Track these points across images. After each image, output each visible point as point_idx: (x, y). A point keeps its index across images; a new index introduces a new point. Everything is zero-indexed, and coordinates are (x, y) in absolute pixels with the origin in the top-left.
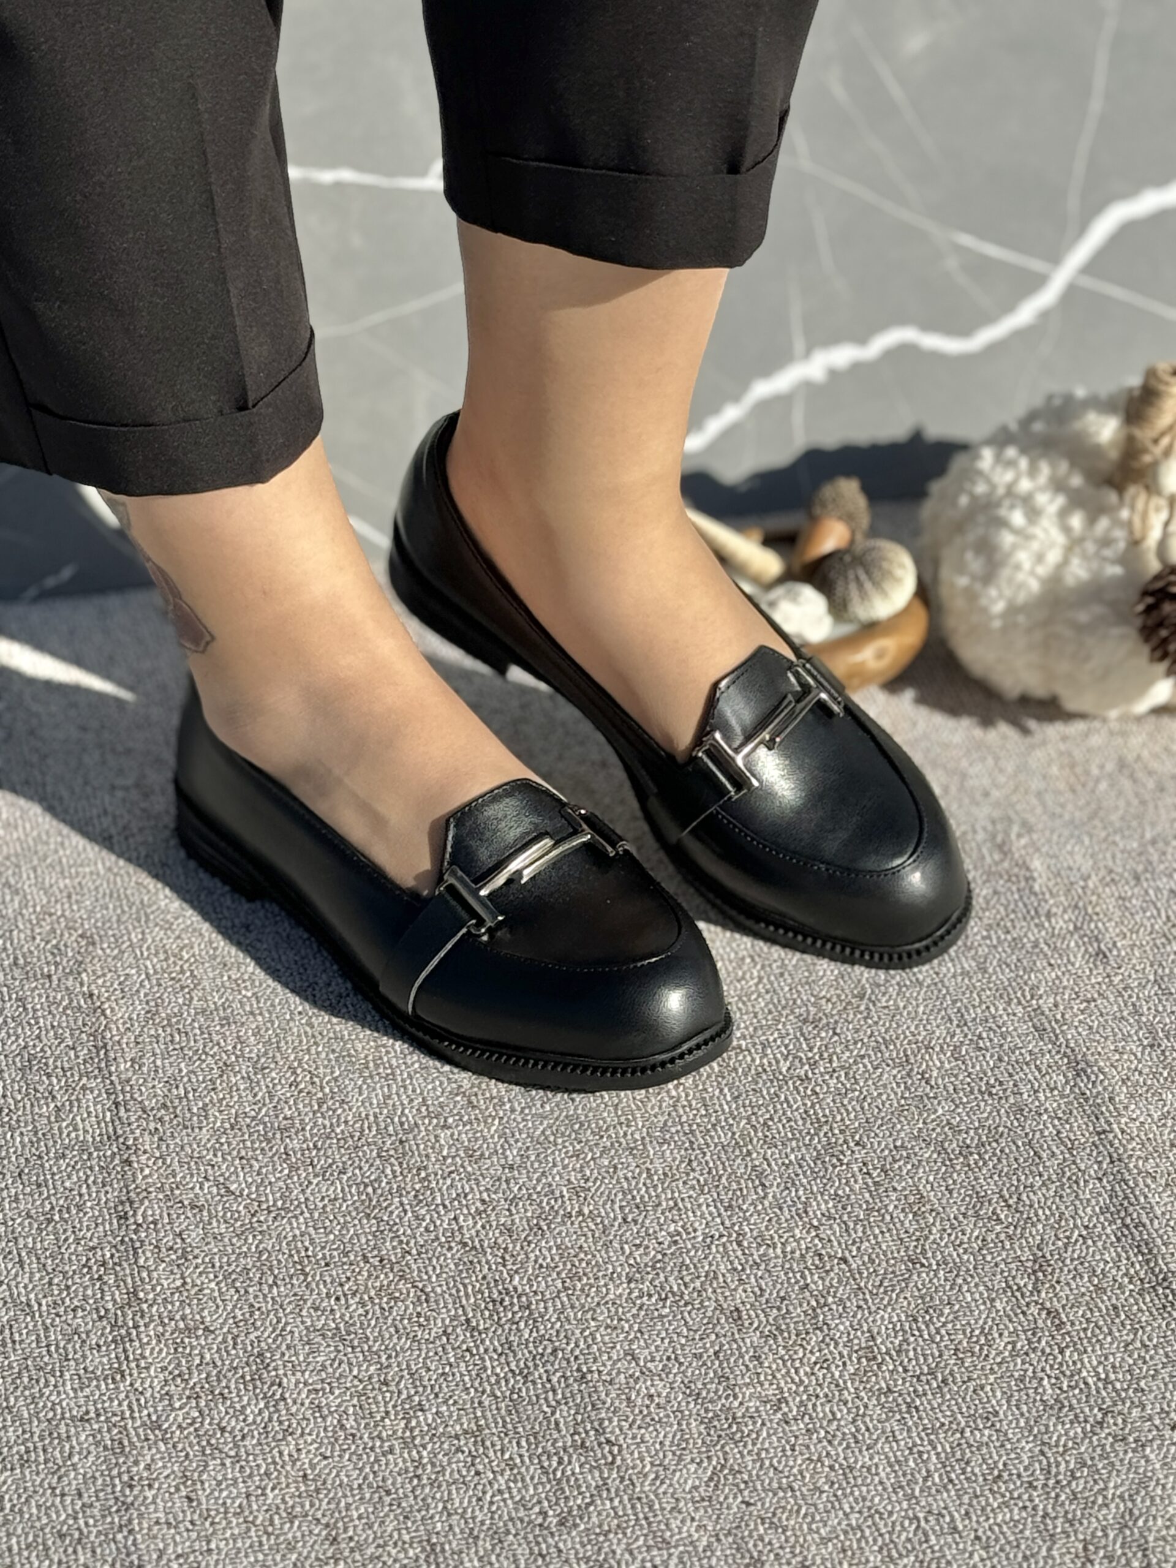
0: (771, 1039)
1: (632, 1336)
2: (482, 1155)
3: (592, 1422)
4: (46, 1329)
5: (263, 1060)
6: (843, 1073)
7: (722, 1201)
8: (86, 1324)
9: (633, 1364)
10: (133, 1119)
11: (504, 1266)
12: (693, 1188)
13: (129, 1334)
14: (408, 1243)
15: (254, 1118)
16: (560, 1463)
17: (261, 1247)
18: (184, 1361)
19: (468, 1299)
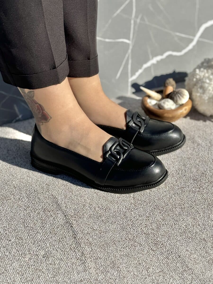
0: (189, 184)
1: (186, 247)
2: (142, 216)
3: (185, 265)
4: (67, 263)
5: (91, 203)
6: (206, 189)
7: (192, 218)
8: (75, 261)
9: (189, 252)
10: (70, 218)
11: (155, 236)
12: (185, 216)
13: (84, 262)
14: (134, 235)
15: (93, 215)
16: (182, 275)
17: (105, 240)
18: (98, 265)
19: (150, 244)
